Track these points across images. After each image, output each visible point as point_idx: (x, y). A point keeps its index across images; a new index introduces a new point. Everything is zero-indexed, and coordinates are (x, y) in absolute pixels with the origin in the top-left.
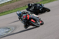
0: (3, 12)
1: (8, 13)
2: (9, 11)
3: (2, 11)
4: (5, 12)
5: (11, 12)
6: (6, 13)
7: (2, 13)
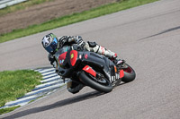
0: (57, 17)
1: (70, 21)
2: (74, 14)
3: (52, 16)
4: (61, 19)
5: (81, 17)
6: (65, 22)
7: (54, 20)
